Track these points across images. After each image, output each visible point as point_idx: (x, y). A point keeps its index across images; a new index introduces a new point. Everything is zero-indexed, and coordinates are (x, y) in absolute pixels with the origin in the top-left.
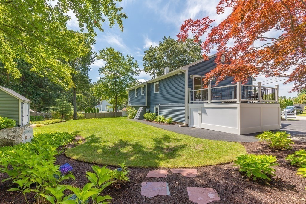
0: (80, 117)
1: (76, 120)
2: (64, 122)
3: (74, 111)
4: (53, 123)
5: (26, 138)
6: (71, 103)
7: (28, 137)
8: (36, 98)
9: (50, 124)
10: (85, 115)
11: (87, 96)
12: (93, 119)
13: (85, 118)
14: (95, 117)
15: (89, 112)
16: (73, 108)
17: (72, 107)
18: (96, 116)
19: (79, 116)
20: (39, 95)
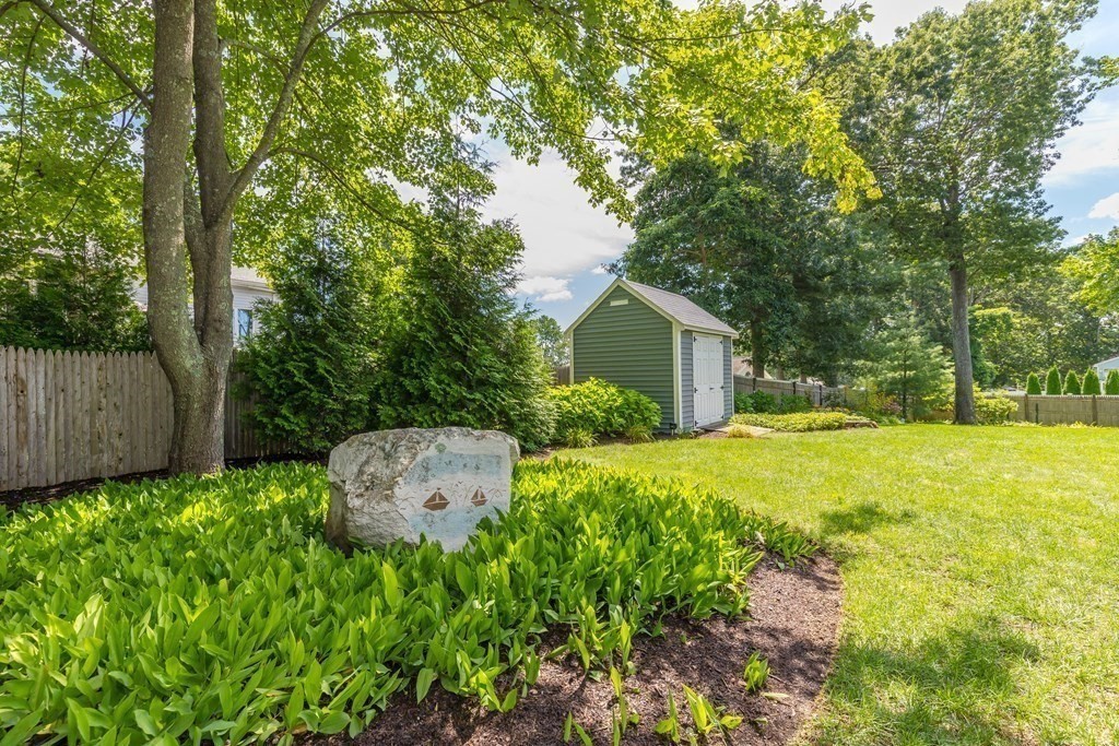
0: (993, 414)
1: (971, 423)
2: (866, 430)
3: (959, 382)
4: (810, 429)
5: (437, 503)
6: (939, 348)
7: (459, 503)
8: (779, 329)
9: (798, 430)
10: (1026, 405)
11: (1043, 318)
12: (1079, 426)
13: (1027, 418)
14: (1094, 419)
15: (1054, 389)
16: (953, 369)
17: (948, 364)
18: (1101, 416)
19: (987, 406)
20: (793, 315)
